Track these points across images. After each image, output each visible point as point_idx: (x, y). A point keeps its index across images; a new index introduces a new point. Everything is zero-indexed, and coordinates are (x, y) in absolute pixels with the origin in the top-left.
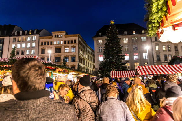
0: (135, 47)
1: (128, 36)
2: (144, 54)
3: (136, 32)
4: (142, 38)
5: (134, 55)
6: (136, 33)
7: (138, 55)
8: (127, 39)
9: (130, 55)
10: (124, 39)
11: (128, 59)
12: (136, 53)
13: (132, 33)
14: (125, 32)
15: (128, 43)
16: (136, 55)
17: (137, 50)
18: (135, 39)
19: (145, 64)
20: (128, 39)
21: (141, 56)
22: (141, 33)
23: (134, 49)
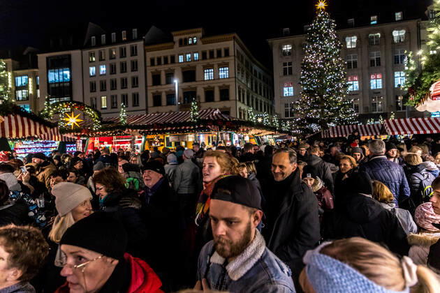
0: (375, 58)
1: (356, 30)
2: (397, 74)
3: (378, 18)
4: (396, 34)
5: (370, 79)
6: (380, 22)
7: (382, 78)
8: (354, 39)
9: (361, 77)
10: (347, 38)
11: (355, 89)
12: (376, 73)
13: (367, 23)
14: (351, 20)
15: (357, 47)
16: (376, 79)
17: (379, 64)
18: (377, 37)
19: (399, 98)
20: (358, 39)
21: (388, 80)
22: (393, 19)
23: (372, 62)
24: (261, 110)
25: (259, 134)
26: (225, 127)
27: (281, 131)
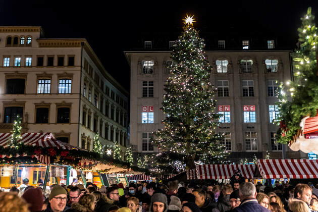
0: (247, 87)
1: (227, 53)
2: (271, 108)
3: (250, 44)
4: (268, 63)
5: (243, 111)
6: (252, 47)
7: (256, 111)
8: (225, 63)
9: (233, 108)
10: (217, 61)
11: (226, 122)
12: (249, 105)
13: (239, 47)
14: (222, 42)
15: (228, 73)
16: (249, 111)
17: (252, 95)
18: (249, 64)
19: (275, 135)
20: (229, 64)
21: (263, 114)
22: (264, 47)
23: (245, 91)
24: (112, 140)
25: (106, 170)
26: (58, 158)
27: (135, 169)
